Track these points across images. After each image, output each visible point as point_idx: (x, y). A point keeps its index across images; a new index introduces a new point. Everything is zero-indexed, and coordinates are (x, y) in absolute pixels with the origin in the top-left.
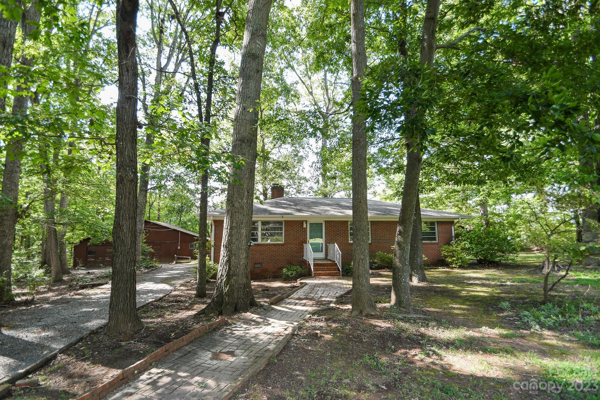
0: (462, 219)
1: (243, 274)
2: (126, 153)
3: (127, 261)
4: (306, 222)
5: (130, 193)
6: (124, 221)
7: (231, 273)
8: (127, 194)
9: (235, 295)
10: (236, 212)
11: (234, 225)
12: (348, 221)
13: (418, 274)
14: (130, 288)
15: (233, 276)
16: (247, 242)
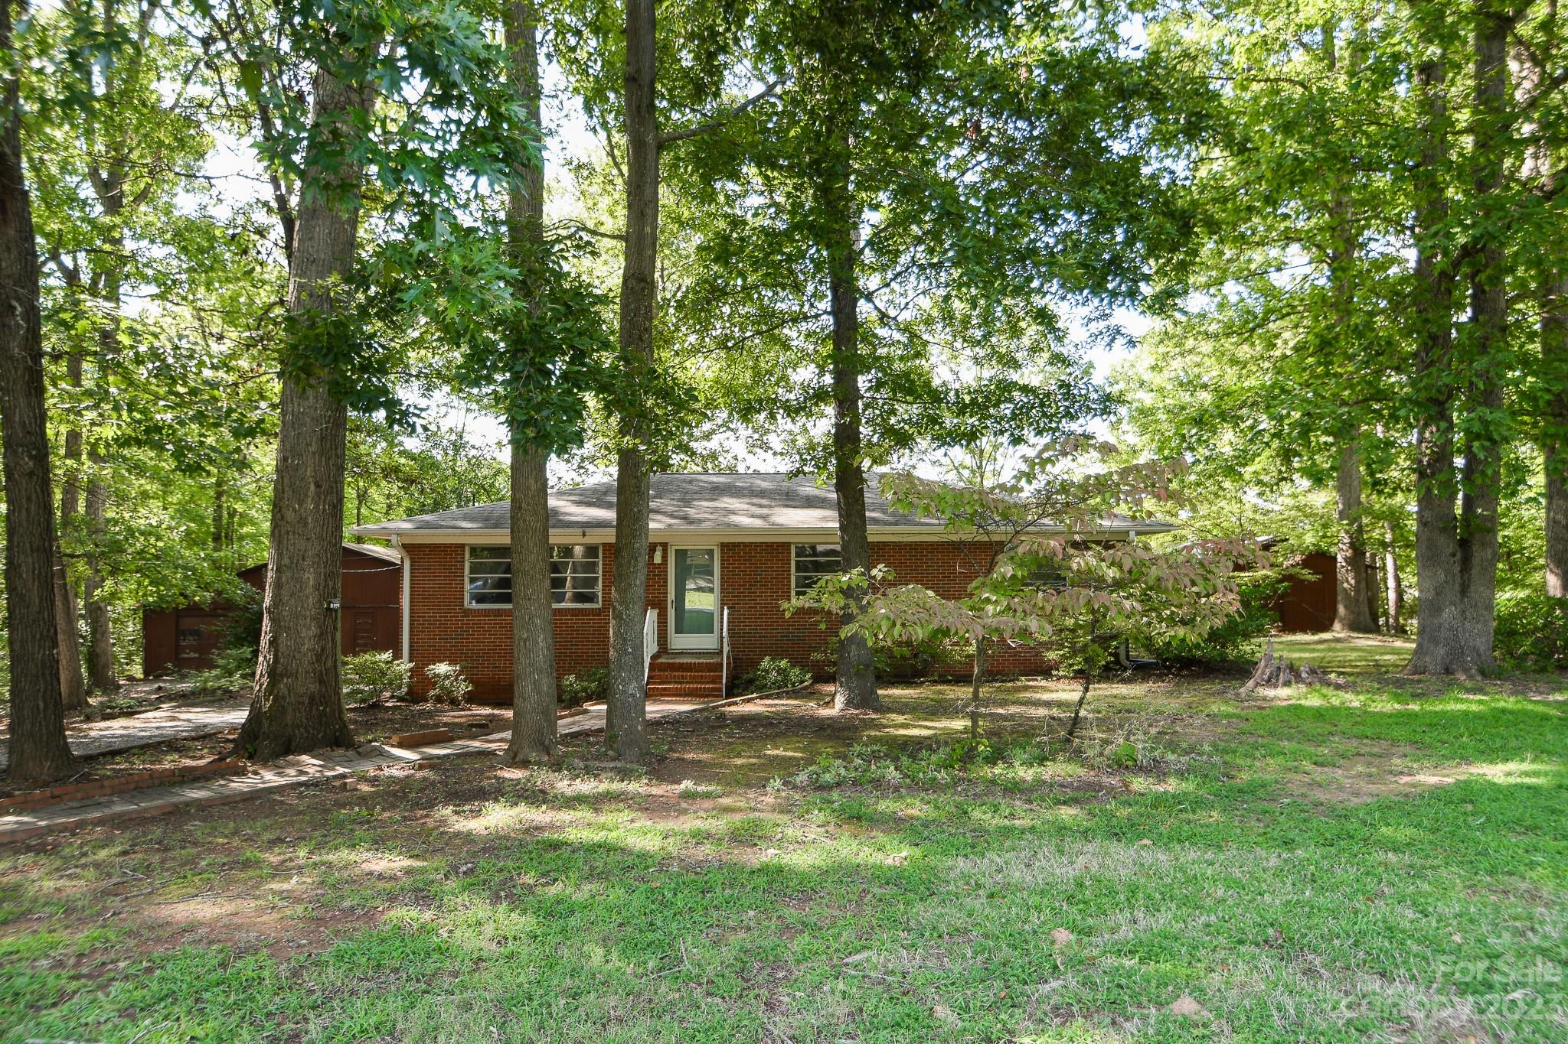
0: (1138, 533)
1: (307, 672)
2: (17, 419)
3: (34, 637)
4: (665, 546)
5: (29, 499)
6: (22, 557)
7: (280, 669)
8: (24, 501)
9: (289, 718)
10: (288, 533)
11: (286, 561)
12: (789, 544)
13: (849, 688)
14: (45, 692)
15: (282, 675)
16: (319, 601)
